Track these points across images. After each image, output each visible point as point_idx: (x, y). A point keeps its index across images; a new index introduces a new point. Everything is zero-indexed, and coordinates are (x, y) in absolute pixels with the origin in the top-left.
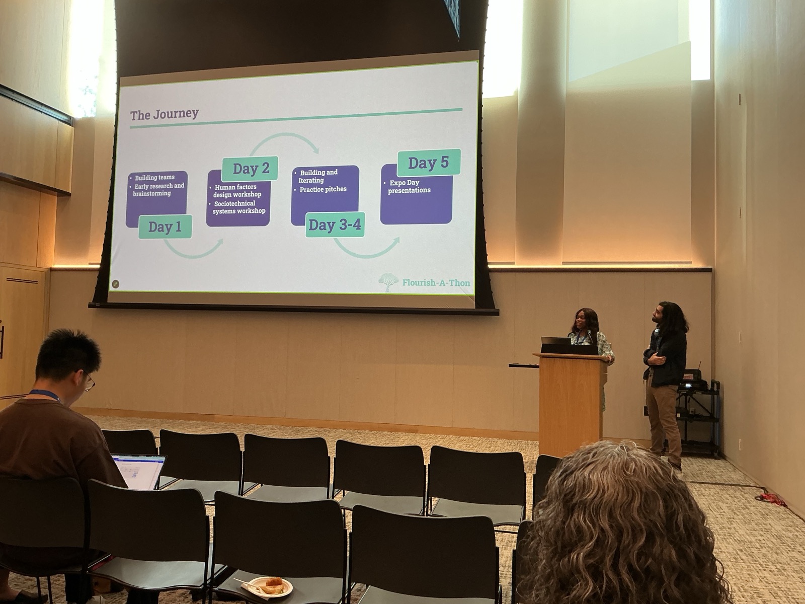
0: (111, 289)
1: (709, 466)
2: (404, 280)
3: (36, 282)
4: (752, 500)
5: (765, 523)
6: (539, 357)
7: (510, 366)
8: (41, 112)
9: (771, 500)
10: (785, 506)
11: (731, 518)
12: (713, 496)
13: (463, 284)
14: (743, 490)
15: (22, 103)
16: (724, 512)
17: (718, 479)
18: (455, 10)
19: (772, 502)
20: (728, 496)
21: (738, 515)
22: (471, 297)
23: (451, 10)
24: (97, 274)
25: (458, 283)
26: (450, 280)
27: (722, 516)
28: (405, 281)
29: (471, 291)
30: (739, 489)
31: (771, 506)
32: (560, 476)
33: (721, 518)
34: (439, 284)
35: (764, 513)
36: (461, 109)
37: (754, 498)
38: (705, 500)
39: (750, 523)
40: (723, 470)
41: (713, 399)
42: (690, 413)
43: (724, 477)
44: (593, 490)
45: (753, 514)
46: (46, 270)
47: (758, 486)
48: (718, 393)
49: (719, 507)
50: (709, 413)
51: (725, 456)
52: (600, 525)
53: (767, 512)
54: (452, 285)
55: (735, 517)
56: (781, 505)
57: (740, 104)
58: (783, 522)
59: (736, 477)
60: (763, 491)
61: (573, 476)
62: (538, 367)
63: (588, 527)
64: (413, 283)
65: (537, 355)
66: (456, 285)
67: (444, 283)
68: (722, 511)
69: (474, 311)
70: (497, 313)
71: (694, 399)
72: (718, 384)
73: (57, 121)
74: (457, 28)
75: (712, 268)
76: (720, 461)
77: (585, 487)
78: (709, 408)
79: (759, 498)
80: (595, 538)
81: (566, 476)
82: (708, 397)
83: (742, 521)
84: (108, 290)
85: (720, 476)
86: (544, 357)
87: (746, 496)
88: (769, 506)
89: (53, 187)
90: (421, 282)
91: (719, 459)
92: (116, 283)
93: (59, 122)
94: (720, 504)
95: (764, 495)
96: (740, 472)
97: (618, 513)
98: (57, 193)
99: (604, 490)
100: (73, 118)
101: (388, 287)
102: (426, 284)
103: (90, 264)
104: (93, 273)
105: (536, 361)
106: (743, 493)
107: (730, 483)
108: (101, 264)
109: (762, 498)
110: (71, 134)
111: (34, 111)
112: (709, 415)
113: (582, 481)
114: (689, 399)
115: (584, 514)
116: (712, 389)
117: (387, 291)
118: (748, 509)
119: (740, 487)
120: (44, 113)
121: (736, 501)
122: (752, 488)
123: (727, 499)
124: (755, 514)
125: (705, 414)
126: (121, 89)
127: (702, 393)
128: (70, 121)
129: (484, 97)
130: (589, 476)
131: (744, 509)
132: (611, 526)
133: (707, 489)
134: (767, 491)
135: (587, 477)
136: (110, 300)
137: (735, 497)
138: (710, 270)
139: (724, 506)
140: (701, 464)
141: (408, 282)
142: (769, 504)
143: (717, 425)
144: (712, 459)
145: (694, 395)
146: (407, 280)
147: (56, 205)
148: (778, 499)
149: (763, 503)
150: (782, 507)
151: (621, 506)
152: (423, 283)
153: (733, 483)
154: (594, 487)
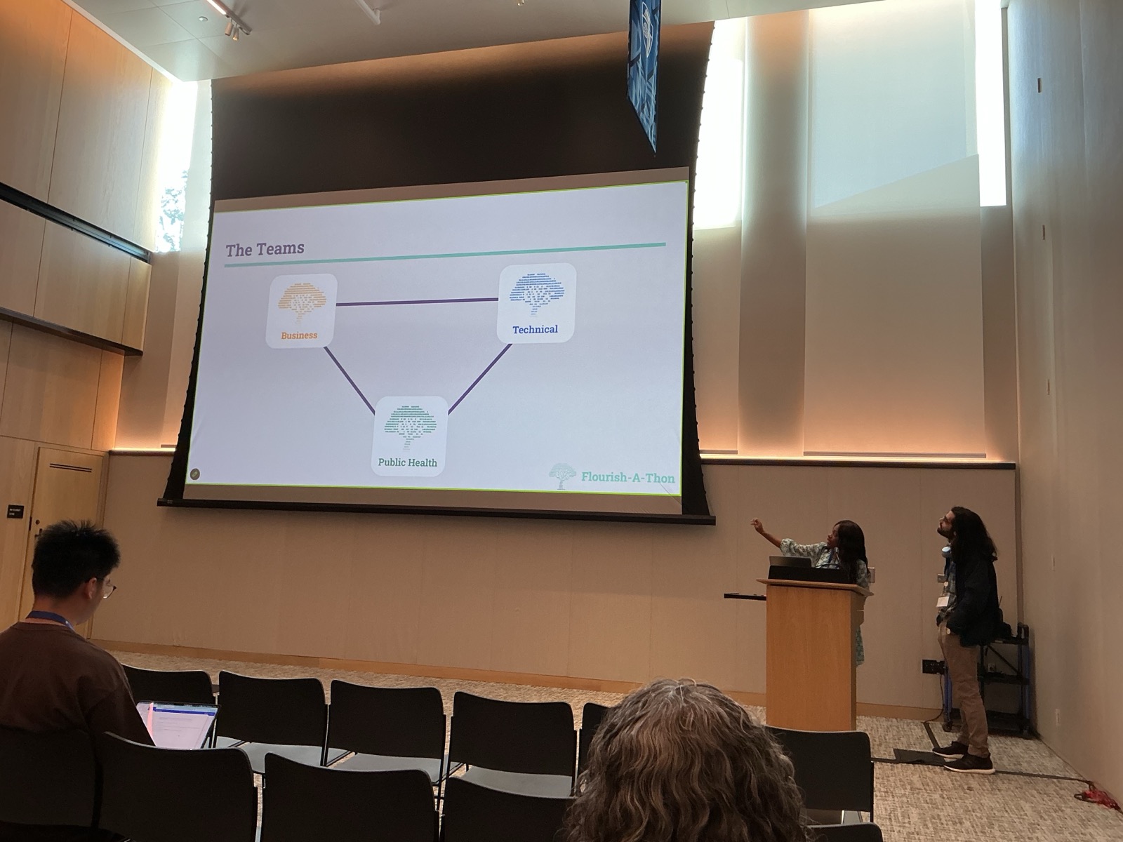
0: (189, 481)
1: (1013, 748)
2: (584, 473)
3: (89, 470)
4: (1071, 798)
5: (1083, 831)
6: (765, 585)
7: (727, 596)
8: (109, 245)
9: (1098, 800)
10: (1117, 808)
11: (1034, 824)
12: (1013, 791)
13: (664, 479)
14: (1059, 784)
15: (84, 233)
16: (1026, 815)
17: (1025, 767)
18: (649, 117)
19: (1099, 803)
20: (1034, 792)
21: (1045, 820)
22: (676, 497)
23: (643, 117)
24: (171, 460)
25: (657, 479)
26: (647, 475)
27: (1021, 820)
28: (586, 475)
29: (676, 489)
30: (1053, 782)
31: (1097, 809)
32: (604, 737)
33: (1021, 823)
34: (633, 479)
35: (1084, 818)
36: (664, 244)
37: (1073, 796)
38: (1000, 796)
39: (1061, 832)
40: (1033, 755)
41: (1020, 651)
42: (989, 671)
43: (1034, 765)
44: (643, 758)
45: (1069, 819)
46: (102, 454)
47: (1082, 779)
48: (1025, 642)
49: (1019, 808)
50: (1015, 670)
51: (1039, 735)
52: (650, 804)
53: (1090, 817)
54: (649, 481)
55: (1041, 822)
56: (1112, 807)
57: (1044, 239)
58: (1109, 832)
59: (1051, 765)
60: (1088, 786)
61: (618, 736)
62: (763, 598)
63: (636, 808)
64: (595, 478)
65: (763, 582)
66: (655, 481)
67: (638, 478)
68: (1022, 813)
69: (680, 517)
70: (712, 522)
71: (993, 650)
72: (1027, 629)
73: (129, 256)
74: (652, 140)
75: (1014, 464)
76: (1032, 742)
77: (632, 751)
78: (1016, 665)
79: (1080, 796)
80: (645, 824)
81: (610, 739)
82: (1012, 649)
83: (1051, 828)
84: (184, 481)
85: (1029, 763)
86: (772, 584)
87: (1062, 792)
88: (1093, 808)
89: (120, 343)
90: (608, 476)
91: (1030, 739)
92: (196, 473)
93: (133, 258)
94: (1022, 803)
95: (1088, 792)
96: (1058, 758)
97: (674, 785)
98: (123, 351)
99: (655, 756)
100: (151, 253)
101: (561, 483)
102: (614, 479)
103: (162, 446)
104: (165, 459)
105: (762, 590)
106: (1057, 788)
107: (1041, 774)
108: (178, 447)
109: (1085, 797)
110: (147, 276)
111: (99, 243)
112: (1015, 674)
113: (629, 745)
114: (987, 649)
115: (632, 790)
116: (1019, 636)
117: (560, 488)
118: (1062, 811)
119: (1055, 780)
120: (113, 246)
121: (1045, 799)
122: (1073, 781)
123: (1033, 796)
124: (1071, 819)
125: (1010, 672)
126: (215, 214)
127: (1004, 642)
128: (147, 257)
129: (695, 228)
130: (637, 737)
131: (1056, 811)
132: (665, 805)
133: (1005, 781)
134: (1093, 786)
135: (635, 738)
136: (187, 496)
137: (1045, 794)
138: (1010, 467)
139: (1027, 806)
140: (1001, 745)
141: (588, 476)
142: (1095, 805)
143: (1027, 687)
144: (1019, 737)
145: (993, 645)
146: (587, 473)
147: (122, 366)
148: (1109, 798)
149: (1085, 804)
150: (1113, 810)
151: (677, 776)
152: (610, 478)
153: (1045, 774)
154: (644, 753)
